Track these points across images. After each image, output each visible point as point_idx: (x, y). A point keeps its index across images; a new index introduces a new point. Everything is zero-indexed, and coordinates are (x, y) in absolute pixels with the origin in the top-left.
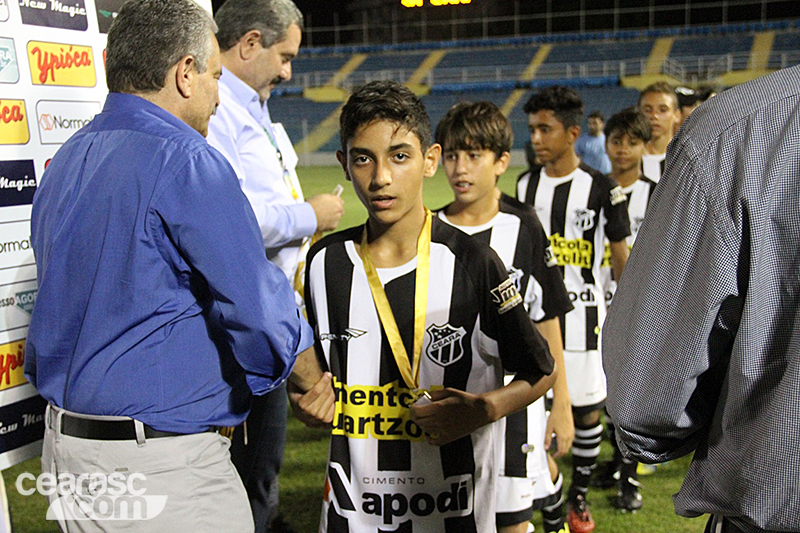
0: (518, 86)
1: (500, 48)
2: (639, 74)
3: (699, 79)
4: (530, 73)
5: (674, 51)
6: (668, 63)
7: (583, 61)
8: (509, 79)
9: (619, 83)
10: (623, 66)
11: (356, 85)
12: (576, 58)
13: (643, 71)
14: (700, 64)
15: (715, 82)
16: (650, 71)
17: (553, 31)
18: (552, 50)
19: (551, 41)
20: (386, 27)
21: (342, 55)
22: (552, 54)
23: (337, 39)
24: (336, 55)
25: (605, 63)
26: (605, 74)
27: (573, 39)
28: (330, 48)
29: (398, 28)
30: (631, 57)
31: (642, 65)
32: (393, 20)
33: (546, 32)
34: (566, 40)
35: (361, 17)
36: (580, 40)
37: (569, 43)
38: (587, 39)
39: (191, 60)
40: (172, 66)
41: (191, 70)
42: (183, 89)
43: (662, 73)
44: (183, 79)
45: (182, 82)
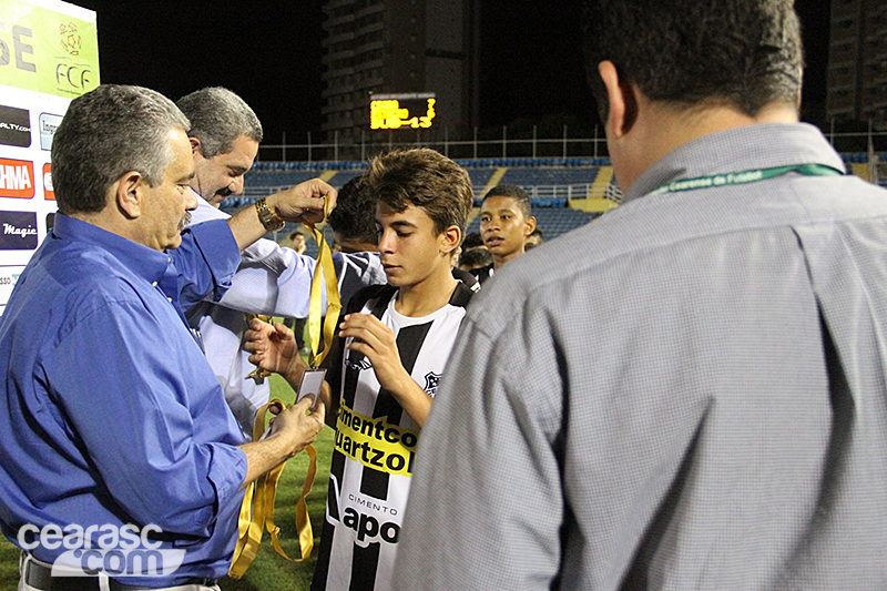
2: (585, 197)
6: (611, 188)
7: (535, 185)
9: (567, 204)
10: (570, 190)
12: (529, 181)
13: (588, 195)
16: (593, 195)
17: (508, 156)
18: (508, 171)
19: (507, 165)
20: (356, 145)
21: (313, 170)
22: (506, 175)
23: (310, 155)
24: (308, 170)
25: (555, 187)
26: (555, 196)
27: (526, 164)
28: (303, 163)
29: (366, 148)
30: (579, 182)
31: (588, 190)
32: (363, 140)
33: (502, 156)
34: (519, 164)
35: (334, 136)
36: (533, 165)
37: (523, 168)
38: (538, 164)
39: (137, 177)
40: (113, 182)
41: (139, 185)
42: (126, 209)
43: (605, 197)
44: (128, 198)
45: (126, 201)
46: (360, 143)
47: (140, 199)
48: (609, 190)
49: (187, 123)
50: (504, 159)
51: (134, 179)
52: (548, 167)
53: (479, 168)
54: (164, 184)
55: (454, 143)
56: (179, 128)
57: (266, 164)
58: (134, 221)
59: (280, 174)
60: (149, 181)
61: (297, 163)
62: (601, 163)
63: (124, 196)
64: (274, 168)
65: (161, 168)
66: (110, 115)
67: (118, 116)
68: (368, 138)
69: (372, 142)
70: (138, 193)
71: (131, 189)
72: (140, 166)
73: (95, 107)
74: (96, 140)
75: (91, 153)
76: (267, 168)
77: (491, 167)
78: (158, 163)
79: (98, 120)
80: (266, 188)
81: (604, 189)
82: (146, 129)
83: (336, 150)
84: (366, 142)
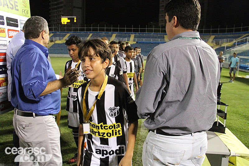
1: (82, 34)
11: (51, 40)
20: (58, 28)
22: (92, 35)
35: (52, 26)
36: (98, 33)
37: (96, 34)
38: (99, 33)
48: (115, 39)
50: (92, 32)
52: (101, 34)
53: (86, 34)
55: (80, 28)
62: (113, 33)
69: (62, 27)
77: (89, 33)
83: (53, 29)
84: (60, 27)
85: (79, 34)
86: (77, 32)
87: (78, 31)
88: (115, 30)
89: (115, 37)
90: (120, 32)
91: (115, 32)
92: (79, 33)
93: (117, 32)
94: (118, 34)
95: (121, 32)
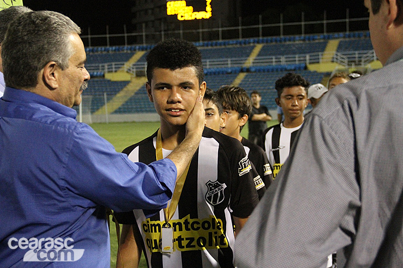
0: (242, 71)
1: (230, 46)
2: (318, 62)
3: (356, 65)
4: (249, 62)
5: (340, 48)
6: (337, 55)
7: (283, 55)
8: (236, 66)
9: (306, 68)
10: (308, 57)
11: (139, 70)
12: (278, 53)
13: (321, 60)
14: (357, 56)
15: (366, 67)
16: (325, 60)
17: (263, 36)
18: (263, 47)
19: (263, 42)
20: (158, 33)
21: (129, 52)
22: (263, 49)
23: (126, 41)
24: (125, 51)
25: (297, 56)
26: (297, 62)
27: (276, 41)
28: (121, 47)
29: (165, 34)
30: (313, 52)
31: (320, 57)
32: (162, 29)
33: (259, 36)
34: (271, 41)
35: (141, 28)
36: (280, 41)
37: (274, 43)
38: (285, 40)
39: (54, 64)
40: (40, 69)
41: (56, 69)
42: (49, 84)
43: (333, 62)
44: (50, 77)
45: (49, 79)
46: (161, 31)
47: (57, 77)
48: (335, 56)
49: (78, 29)
50: (261, 38)
51: (52, 66)
52: (291, 43)
53: (243, 46)
54: (70, 68)
55: (225, 29)
56: (74, 33)
57: (96, 48)
58: (55, 91)
59: (106, 55)
60: (61, 67)
61: (117, 47)
62: (329, 38)
63: (48, 77)
64: (101, 51)
65: (67, 59)
66: (34, 30)
67: (39, 30)
68: (166, 28)
69: (168, 30)
70: (56, 74)
71: (51, 72)
72: (55, 58)
73: (25, 26)
74: (27, 46)
75: (25, 54)
76: (97, 51)
77: (252, 44)
78: (65, 56)
79: (27, 34)
80: (97, 65)
81: (331, 56)
82: (56, 36)
83: (144, 37)
84: (165, 31)
85: (223, 47)
86: (214, 42)
87: (218, 39)
88: (336, 29)
89: (337, 51)
90: (352, 33)
91: (336, 35)
92: (220, 44)
93: (341, 34)
94: (347, 39)
95: (356, 33)
